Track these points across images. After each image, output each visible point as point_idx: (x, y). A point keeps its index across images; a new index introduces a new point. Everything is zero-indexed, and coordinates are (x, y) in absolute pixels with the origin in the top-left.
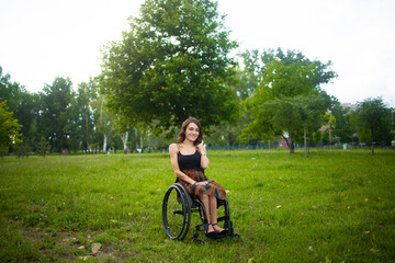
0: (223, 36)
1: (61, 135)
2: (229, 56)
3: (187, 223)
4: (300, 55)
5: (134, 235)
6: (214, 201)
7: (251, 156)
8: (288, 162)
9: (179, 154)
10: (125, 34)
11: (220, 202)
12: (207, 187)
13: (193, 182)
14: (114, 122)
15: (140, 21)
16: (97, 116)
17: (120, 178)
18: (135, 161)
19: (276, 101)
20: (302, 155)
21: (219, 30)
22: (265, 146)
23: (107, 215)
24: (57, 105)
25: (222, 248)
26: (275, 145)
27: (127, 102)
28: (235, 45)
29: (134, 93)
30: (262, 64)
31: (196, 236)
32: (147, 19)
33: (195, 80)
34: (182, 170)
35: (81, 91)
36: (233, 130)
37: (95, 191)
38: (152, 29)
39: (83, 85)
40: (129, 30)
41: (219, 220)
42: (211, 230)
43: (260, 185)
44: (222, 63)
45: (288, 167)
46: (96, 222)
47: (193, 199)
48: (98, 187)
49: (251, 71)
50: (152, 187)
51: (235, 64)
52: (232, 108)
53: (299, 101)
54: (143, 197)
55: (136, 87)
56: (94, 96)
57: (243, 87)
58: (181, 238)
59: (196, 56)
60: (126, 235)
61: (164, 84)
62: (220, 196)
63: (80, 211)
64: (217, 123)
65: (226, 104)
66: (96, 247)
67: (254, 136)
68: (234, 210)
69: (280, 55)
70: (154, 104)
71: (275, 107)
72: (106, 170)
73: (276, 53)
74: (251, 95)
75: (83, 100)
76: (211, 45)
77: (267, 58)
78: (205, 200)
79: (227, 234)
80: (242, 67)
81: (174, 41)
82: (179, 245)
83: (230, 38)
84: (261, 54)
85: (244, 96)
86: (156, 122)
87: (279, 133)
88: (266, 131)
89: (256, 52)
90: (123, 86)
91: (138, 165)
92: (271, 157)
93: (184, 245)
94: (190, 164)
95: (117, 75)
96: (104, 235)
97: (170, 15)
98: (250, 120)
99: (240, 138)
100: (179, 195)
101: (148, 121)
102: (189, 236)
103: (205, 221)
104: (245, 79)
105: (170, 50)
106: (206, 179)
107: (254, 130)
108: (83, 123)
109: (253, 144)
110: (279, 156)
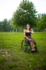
0: (35, 10)
1: (6, 29)
2: (36, 14)
3: (27, 48)
5: (15, 50)
6: (33, 43)
7: (39, 33)
10: (16, 10)
11: (35, 44)
12: (32, 40)
14: (14, 27)
15: (19, 8)
16: (12, 25)
17: (14, 37)
19: (44, 23)
21: (34, 9)
22: (41, 31)
23: (10, 45)
24: (5, 23)
25: (35, 55)
26: (43, 31)
27: (17, 23)
28: (37, 12)
29: (18, 21)
30: (41, 16)
31: (29, 51)
32: (20, 7)
33: (29, 19)
34: (26, 36)
35: (9, 21)
36: (36, 28)
37: (9, 39)
38: (21, 9)
39: (9, 20)
41: (34, 48)
42: (32, 50)
44: (34, 16)
46: (7, 46)
48: (10, 39)
50: (20, 39)
51: (37, 16)
52: (36, 24)
54: (18, 41)
56: (11, 22)
57: (38, 20)
58: (25, 51)
59: (29, 14)
60: (13, 50)
61: (23, 19)
63: (5, 44)
64: (33, 27)
66: (7, 53)
67: (40, 30)
68: (37, 45)
69: (45, 14)
70: (21, 23)
71: (44, 24)
72: (12, 35)
74: (39, 22)
75: (9, 23)
76: (32, 12)
77: (42, 15)
79: (36, 51)
80: (38, 17)
81: (25, 11)
82: (25, 53)
84: (41, 14)
85: (38, 22)
87: (44, 29)
88: (42, 29)
89: (40, 14)
90: (16, 20)
91: (18, 34)
93: (26, 53)
95: (15, 18)
96: (9, 50)
97: (25, 6)
99: (37, 30)
100: (25, 42)
101: (20, 26)
102: (28, 51)
103: (31, 48)
104: (38, 19)
105: (25, 13)
107: (40, 28)
108: (9, 27)
109: (39, 31)
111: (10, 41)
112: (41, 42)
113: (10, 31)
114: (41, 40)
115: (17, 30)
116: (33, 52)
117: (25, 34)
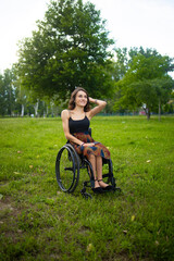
0: (103, 35)
2: (108, 50)
3: (76, 179)
4: (155, 52)
5: (32, 187)
6: (100, 160)
7: (122, 121)
8: (149, 125)
9: (70, 119)
10: (34, 33)
11: (105, 161)
12: (94, 148)
13: (81, 143)
14: (27, 96)
15: (45, 24)
16: (17, 92)
17: (28, 135)
18: (41, 123)
19: (139, 83)
20: (156, 120)
21: (101, 31)
22: (129, 114)
23: (12, 167)
26: (137, 113)
27: (36, 82)
28: (112, 42)
30: (129, 58)
31: (84, 191)
32: (49, 22)
33: (83, 67)
35: (6, 75)
37: (7, 146)
38: (54, 30)
40: (37, 30)
42: (97, 186)
43: (132, 143)
44: (103, 55)
45: (150, 129)
47: (82, 158)
48: (9, 143)
49: (122, 62)
50: (50, 144)
51: (112, 56)
52: (109, 87)
53: (155, 83)
54: (42, 152)
55: (43, 70)
56: (15, 78)
57: (116, 73)
58: (71, 191)
59: (84, 50)
60: (24, 187)
61: (62, 69)
62: (105, 156)
65: (105, 84)
67: (123, 107)
68: (115, 165)
69: (142, 51)
70: (55, 83)
72: (19, 129)
73: (139, 50)
74: (121, 79)
76: (96, 41)
77: (132, 54)
78: (92, 160)
79: (111, 190)
80: (115, 59)
81: (69, 38)
82: (69, 198)
83: (109, 37)
84: (128, 50)
85: (117, 80)
86: (56, 96)
87: (140, 105)
88: (132, 103)
89: (125, 49)
90: (34, 70)
92: (136, 121)
93: (73, 198)
94: (79, 128)
95: (28, 62)
97: (67, 20)
98: (120, 96)
99: (114, 108)
100: (69, 155)
101: (51, 95)
102: (79, 188)
103: (92, 178)
104: (117, 68)
105: (66, 45)
106: (93, 141)
107: (124, 103)
108: (8, 96)
109: (122, 112)
110: (141, 121)
111: (10, 150)
112: (128, 152)
113: (9, 113)
114: (130, 148)
115: (36, 109)
116: (100, 191)
117: (65, 125)
